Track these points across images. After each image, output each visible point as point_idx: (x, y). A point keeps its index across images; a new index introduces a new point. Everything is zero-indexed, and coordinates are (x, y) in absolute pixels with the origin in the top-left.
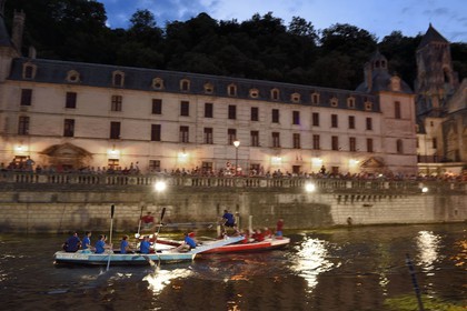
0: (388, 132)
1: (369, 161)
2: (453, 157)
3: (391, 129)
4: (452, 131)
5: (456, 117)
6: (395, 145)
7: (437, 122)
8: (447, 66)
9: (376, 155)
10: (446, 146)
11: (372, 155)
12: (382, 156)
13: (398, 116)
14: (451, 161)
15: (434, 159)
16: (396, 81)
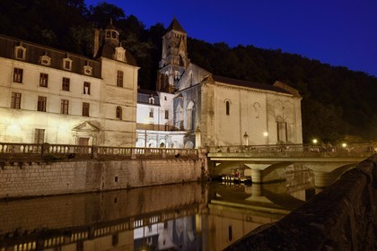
0: (108, 99)
1: (84, 125)
2: (178, 127)
3: (112, 95)
4: (179, 106)
5: (184, 94)
6: (114, 112)
7: (170, 97)
8: (183, 53)
9: (92, 119)
10: (175, 117)
11: (87, 119)
12: (99, 120)
13: (120, 83)
14: (177, 130)
15: (166, 128)
16: (120, 51)
